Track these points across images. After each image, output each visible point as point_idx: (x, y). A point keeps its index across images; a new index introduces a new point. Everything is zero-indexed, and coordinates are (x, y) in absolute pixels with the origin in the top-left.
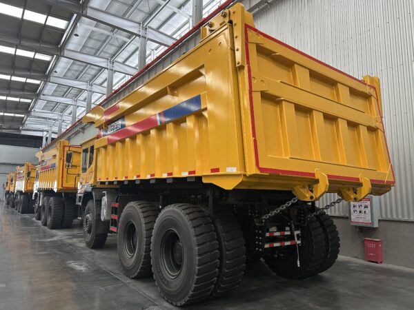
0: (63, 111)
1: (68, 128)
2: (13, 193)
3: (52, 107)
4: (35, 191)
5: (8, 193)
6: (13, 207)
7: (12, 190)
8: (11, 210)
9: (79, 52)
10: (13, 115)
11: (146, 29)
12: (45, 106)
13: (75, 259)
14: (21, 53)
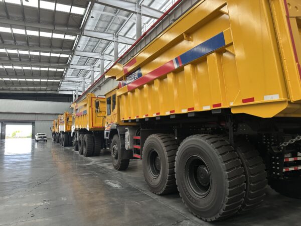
0: (84, 76)
1: (88, 87)
2: (58, 133)
3: (78, 73)
4: (73, 131)
5: (54, 133)
6: (58, 142)
7: (56, 131)
8: (57, 144)
9: (94, 31)
10: (53, 81)
11: (140, 7)
12: (73, 73)
13: (110, 179)
14: (56, 36)
